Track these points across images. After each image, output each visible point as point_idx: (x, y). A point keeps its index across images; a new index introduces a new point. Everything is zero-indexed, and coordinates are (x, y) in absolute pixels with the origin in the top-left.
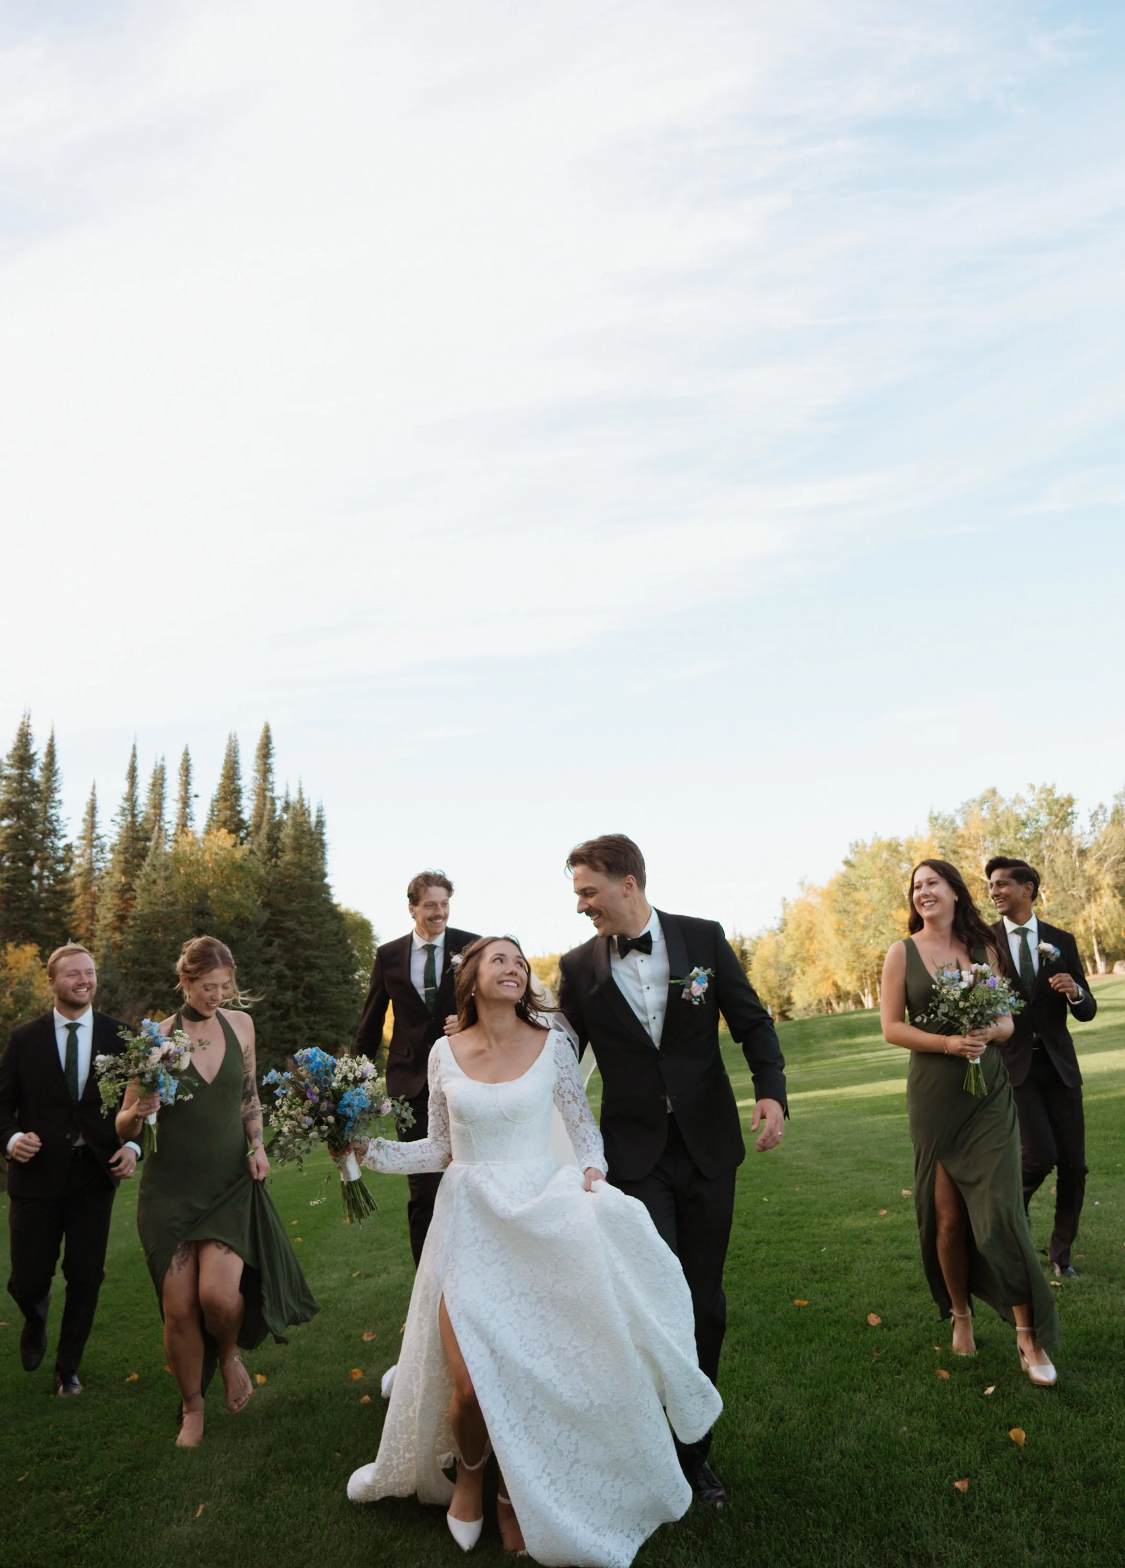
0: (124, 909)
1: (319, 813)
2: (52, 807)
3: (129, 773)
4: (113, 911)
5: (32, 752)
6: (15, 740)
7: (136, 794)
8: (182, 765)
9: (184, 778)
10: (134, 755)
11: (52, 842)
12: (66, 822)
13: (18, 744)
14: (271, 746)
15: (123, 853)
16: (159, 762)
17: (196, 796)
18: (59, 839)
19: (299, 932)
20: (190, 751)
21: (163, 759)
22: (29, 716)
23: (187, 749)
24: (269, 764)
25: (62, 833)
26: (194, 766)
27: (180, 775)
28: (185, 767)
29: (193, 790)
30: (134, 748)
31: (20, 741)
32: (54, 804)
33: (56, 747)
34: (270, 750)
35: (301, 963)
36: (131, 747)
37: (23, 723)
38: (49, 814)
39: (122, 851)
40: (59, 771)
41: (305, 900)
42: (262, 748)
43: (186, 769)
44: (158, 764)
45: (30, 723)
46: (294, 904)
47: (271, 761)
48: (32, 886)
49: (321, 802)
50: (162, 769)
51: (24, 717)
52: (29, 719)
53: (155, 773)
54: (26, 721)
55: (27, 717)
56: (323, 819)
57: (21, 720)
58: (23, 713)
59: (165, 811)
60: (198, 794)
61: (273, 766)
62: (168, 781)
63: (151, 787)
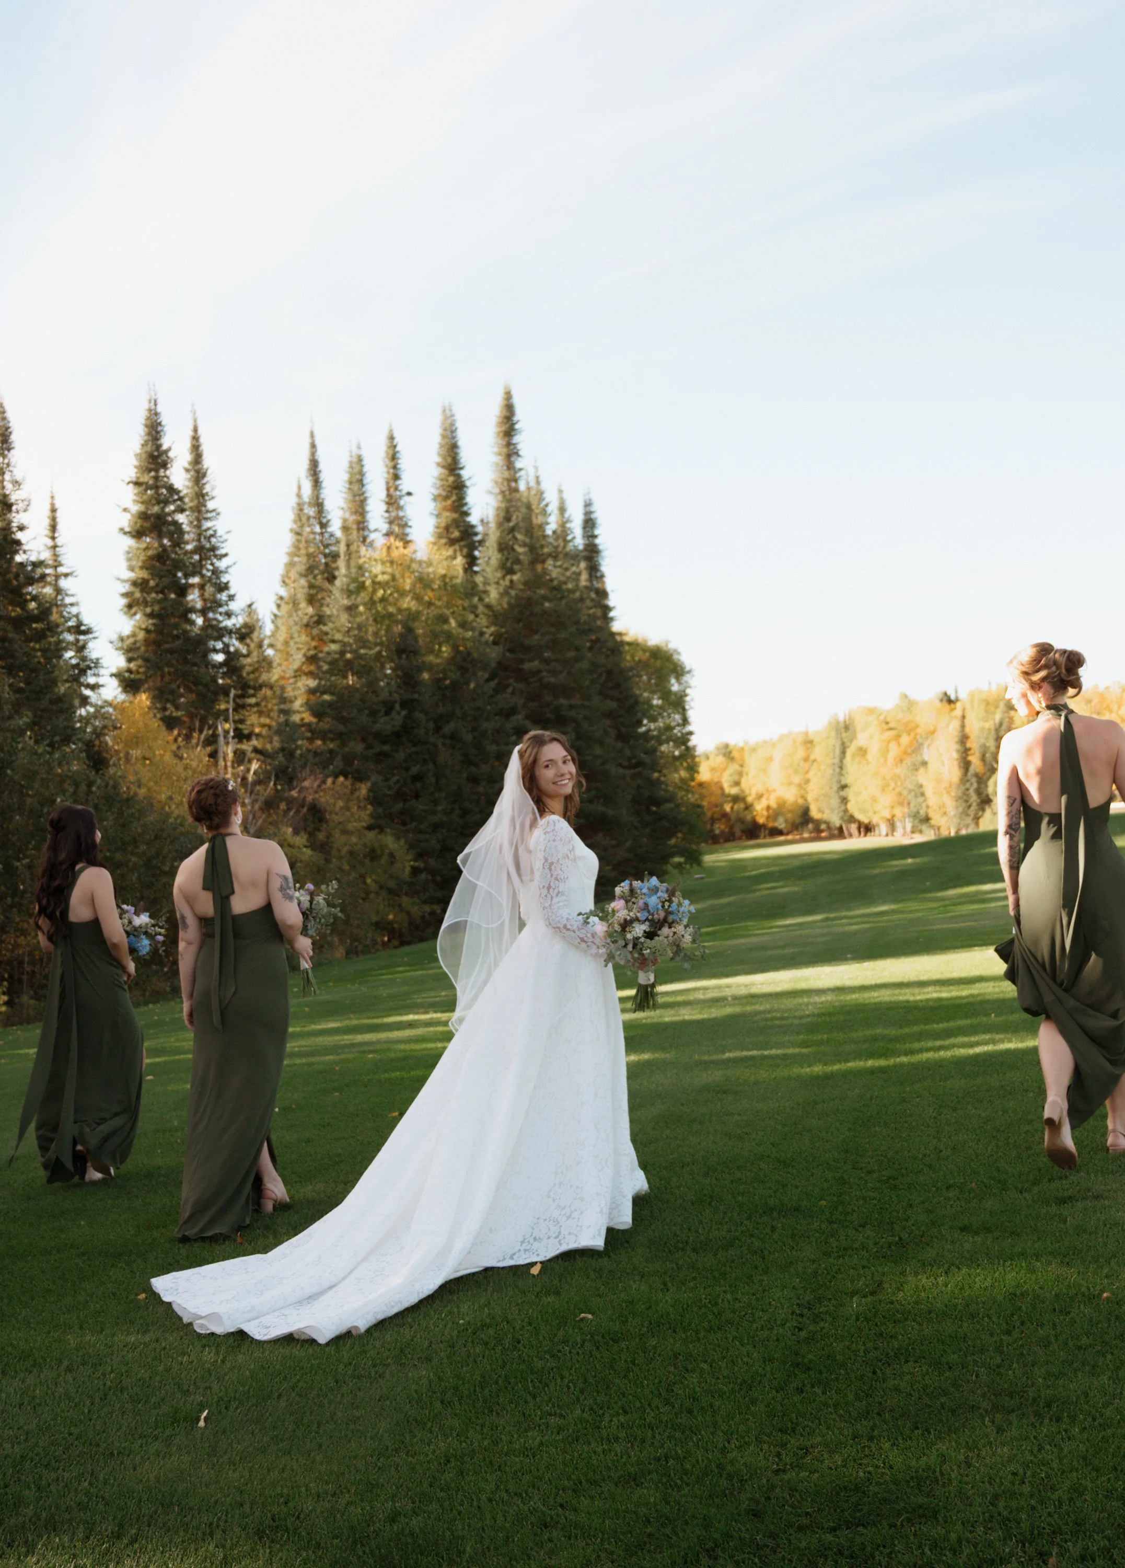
0: (315, 648)
1: (588, 509)
2: (207, 519)
3: (310, 469)
4: (303, 651)
5: (164, 447)
6: (143, 434)
7: (322, 496)
8: (387, 452)
9: (391, 471)
10: (313, 446)
11: (212, 564)
12: (225, 537)
13: (146, 438)
14: (515, 419)
15: (306, 576)
16: (355, 451)
17: (409, 494)
18: (220, 559)
19: (544, 674)
20: (396, 434)
21: (359, 448)
22: (155, 401)
23: (391, 431)
24: (514, 444)
25: (223, 551)
26: (402, 452)
27: (387, 466)
28: (390, 456)
29: (405, 484)
30: (312, 435)
31: (149, 434)
32: (209, 515)
33: (202, 440)
34: (513, 424)
35: (549, 715)
36: (308, 434)
37: (150, 410)
38: (204, 528)
39: (303, 572)
40: (209, 472)
41: (553, 630)
42: (502, 422)
43: (393, 457)
44: (354, 454)
45: (159, 410)
46: (536, 637)
47: (516, 439)
48: (193, 623)
49: (589, 493)
50: (360, 459)
51: (150, 401)
52: (156, 405)
53: (351, 467)
54: (153, 407)
55: (153, 402)
56: (593, 516)
57: (146, 406)
58: (148, 397)
59: (369, 516)
60: (411, 491)
61: (519, 447)
62: (367, 475)
63: (347, 486)
